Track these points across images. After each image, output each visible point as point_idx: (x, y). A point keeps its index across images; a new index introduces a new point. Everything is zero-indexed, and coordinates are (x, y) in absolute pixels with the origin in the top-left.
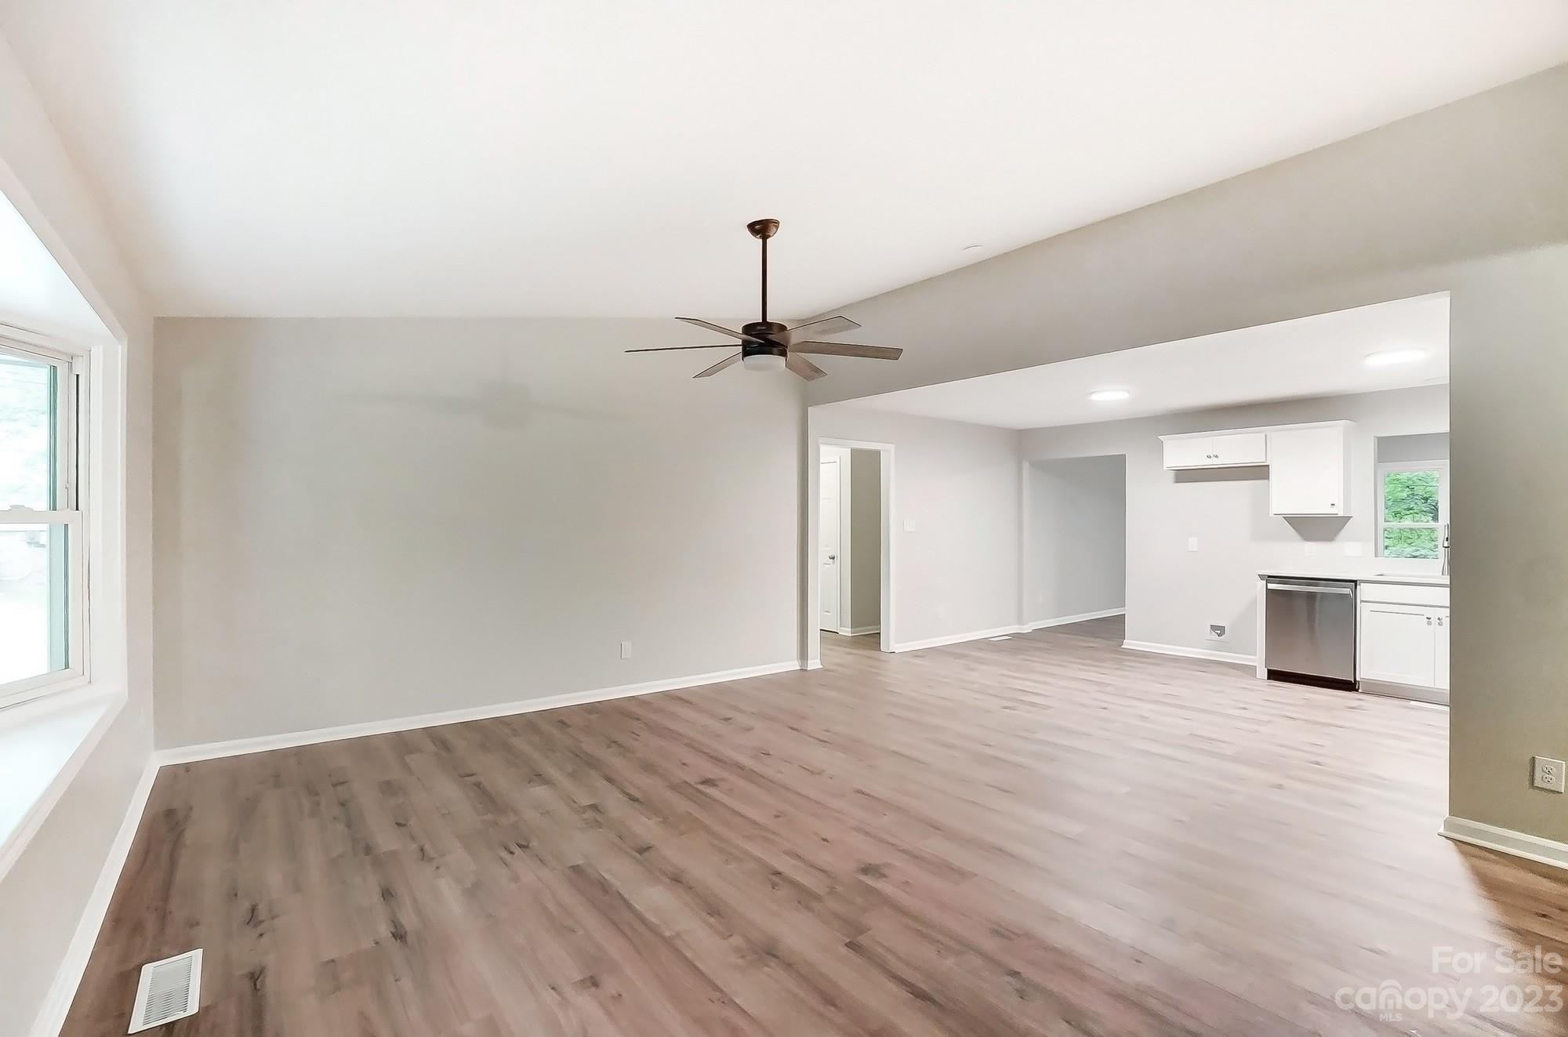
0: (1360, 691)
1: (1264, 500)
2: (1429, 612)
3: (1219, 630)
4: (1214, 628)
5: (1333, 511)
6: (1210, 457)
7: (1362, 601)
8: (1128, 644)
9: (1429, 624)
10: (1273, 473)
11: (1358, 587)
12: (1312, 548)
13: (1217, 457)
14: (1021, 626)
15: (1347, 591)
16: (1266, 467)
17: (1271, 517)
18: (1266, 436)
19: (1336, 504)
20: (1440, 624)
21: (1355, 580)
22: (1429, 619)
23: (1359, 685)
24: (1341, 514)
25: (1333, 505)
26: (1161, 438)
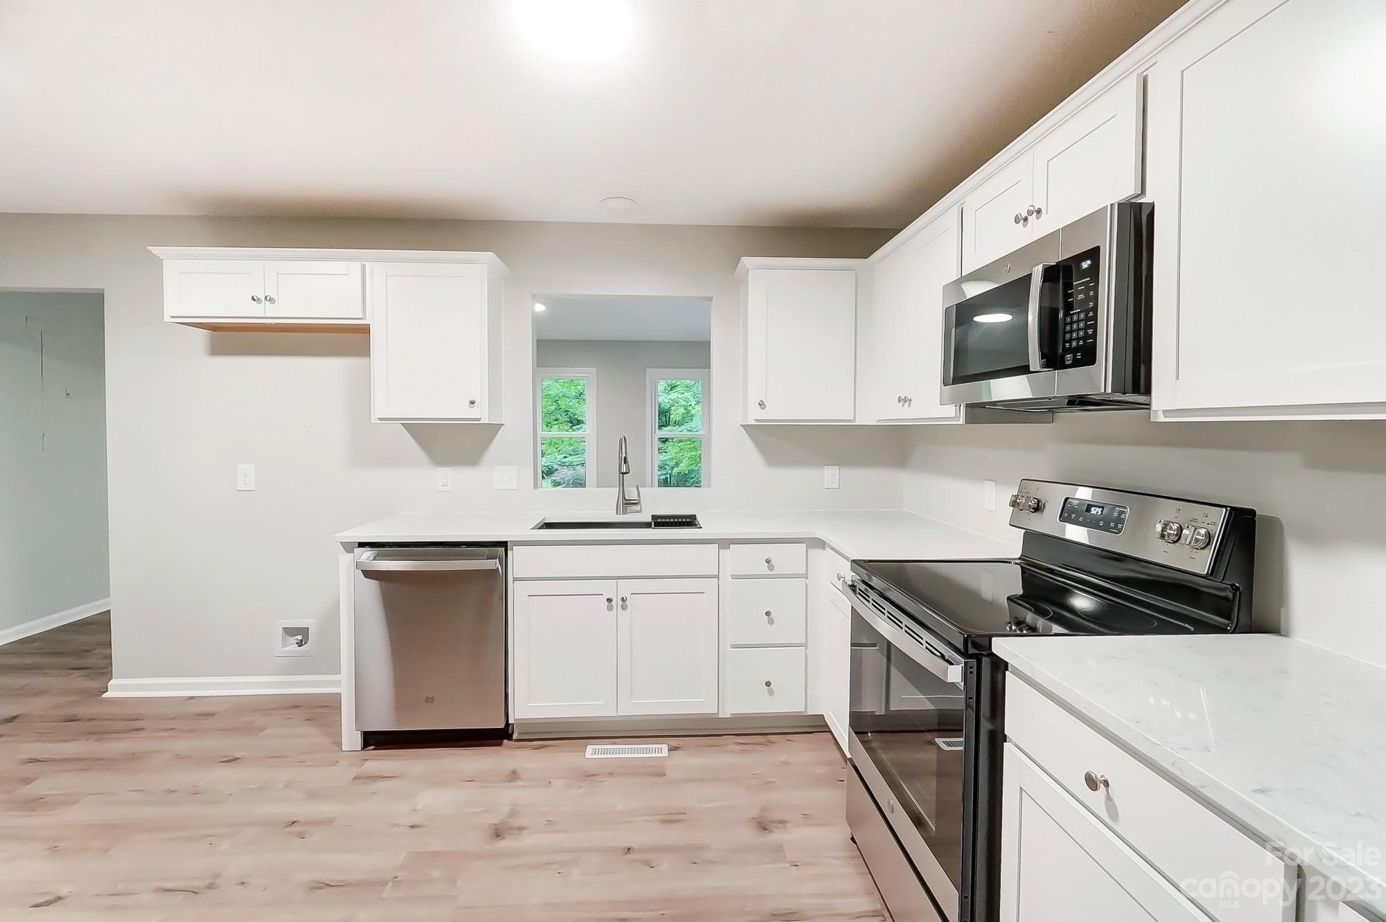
0: (515, 736)
1: (362, 390)
2: (608, 588)
3: (301, 635)
4: (289, 632)
5: (472, 413)
7: (515, 579)
8: (119, 688)
9: (610, 609)
10: (377, 339)
11: (509, 552)
12: (448, 477)
13: (271, 300)
15: (493, 564)
16: (365, 330)
17: (380, 419)
18: (363, 267)
19: (477, 401)
20: (624, 608)
21: (506, 542)
22: (609, 600)
23: (513, 733)
24: (485, 421)
25: (472, 403)
26: (156, 250)
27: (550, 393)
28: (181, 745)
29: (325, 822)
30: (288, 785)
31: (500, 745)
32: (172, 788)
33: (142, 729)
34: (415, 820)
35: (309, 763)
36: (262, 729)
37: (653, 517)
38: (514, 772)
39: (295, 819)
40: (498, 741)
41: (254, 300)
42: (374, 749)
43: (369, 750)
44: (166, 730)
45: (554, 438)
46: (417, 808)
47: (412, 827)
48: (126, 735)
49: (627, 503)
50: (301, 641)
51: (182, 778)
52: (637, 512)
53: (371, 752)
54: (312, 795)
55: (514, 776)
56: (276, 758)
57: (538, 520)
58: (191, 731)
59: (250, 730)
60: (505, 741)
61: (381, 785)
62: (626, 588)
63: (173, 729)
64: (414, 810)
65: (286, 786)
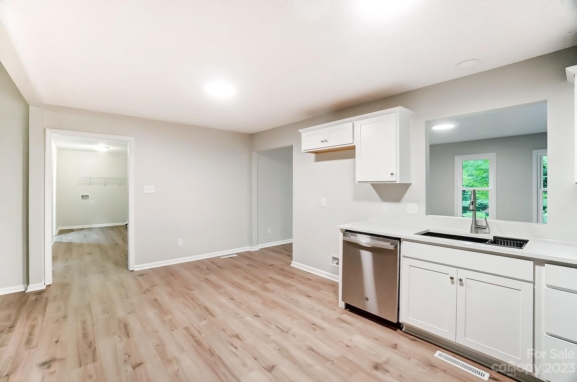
0: (403, 329)
2: (453, 272)
3: (337, 260)
4: (335, 258)
5: (393, 179)
6: (323, 141)
7: (403, 257)
8: (294, 264)
9: (453, 283)
11: (402, 243)
12: (387, 207)
13: (327, 141)
14: (251, 247)
15: (392, 247)
16: (353, 148)
17: (359, 182)
18: (353, 124)
19: (394, 173)
20: (462, 285)
21: (400, 238)
22: (452, 278)
23: (403, 327)
24: (398, 182)
25: (392, 174)
26: (299, 131)
27: (481, 167)
28: (300, 286)
29: (322, 329)
30: (319, 311)
31: (396, 330)
32: (292, 298)
33: (294, 278)
34: (349, 344)
35: (328, 307)
36: (321, 289)
37: (494, 237)
38: (396, 345)
39: (315, 323)
40: (396, 328)
41: (322, 142)
42: (348, 311)
43: (347, 310)
44: (299, 280)
45: (484, 191)
46: (352, 340)
47: (347, 346)
48: (290, 278)
49: (477, 227)
50: (338, 263)
51: (295, 296)
52: (486, 233)
53: (347, 311)
54: (323, 318)
55: (395, 346)
56: (320, 301)
57: (424, 230)
58: (304, 283)
59: (317, 289)
60: (399, 330)
61: (345, 325)
62: (462, 274)
63: (300, 281)
64: (351, 340)
65: (318, 311)
